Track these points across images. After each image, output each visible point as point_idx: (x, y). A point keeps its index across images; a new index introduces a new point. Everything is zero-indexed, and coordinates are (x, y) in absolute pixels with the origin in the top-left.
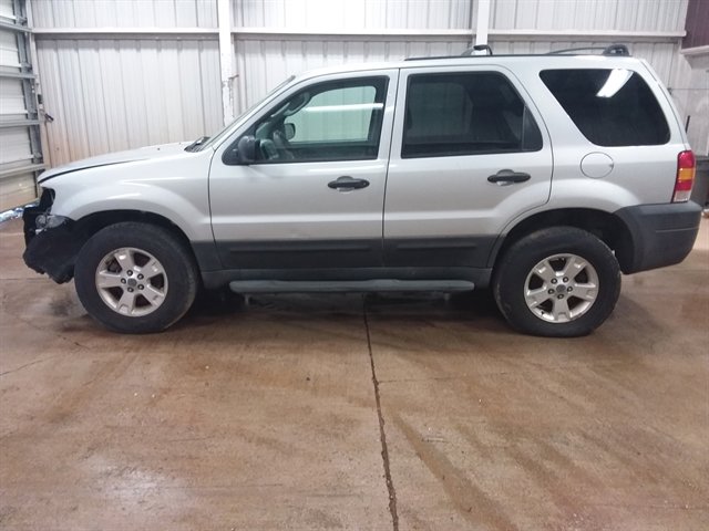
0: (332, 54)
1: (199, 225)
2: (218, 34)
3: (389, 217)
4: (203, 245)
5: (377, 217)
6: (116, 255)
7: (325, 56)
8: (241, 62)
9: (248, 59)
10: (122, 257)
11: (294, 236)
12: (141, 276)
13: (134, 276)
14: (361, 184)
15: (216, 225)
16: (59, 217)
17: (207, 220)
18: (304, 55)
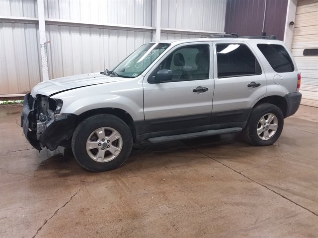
0: (93, 34)
1: (138, 113)
2: (38, 21)
3: (215, 103)
4: (139, 122)
5: (210, 103)
6: (97, 132)
7: (90, 34)
8: (48, 35)
9: (51, 34)
10: (100, 133)
11: (178, 115)
12: (108, 141)
13: (106, 141)
14: (205, 90)
15: (146, 112)
16: (63, 114)
17: (142, 110)
18: (80, 34)
